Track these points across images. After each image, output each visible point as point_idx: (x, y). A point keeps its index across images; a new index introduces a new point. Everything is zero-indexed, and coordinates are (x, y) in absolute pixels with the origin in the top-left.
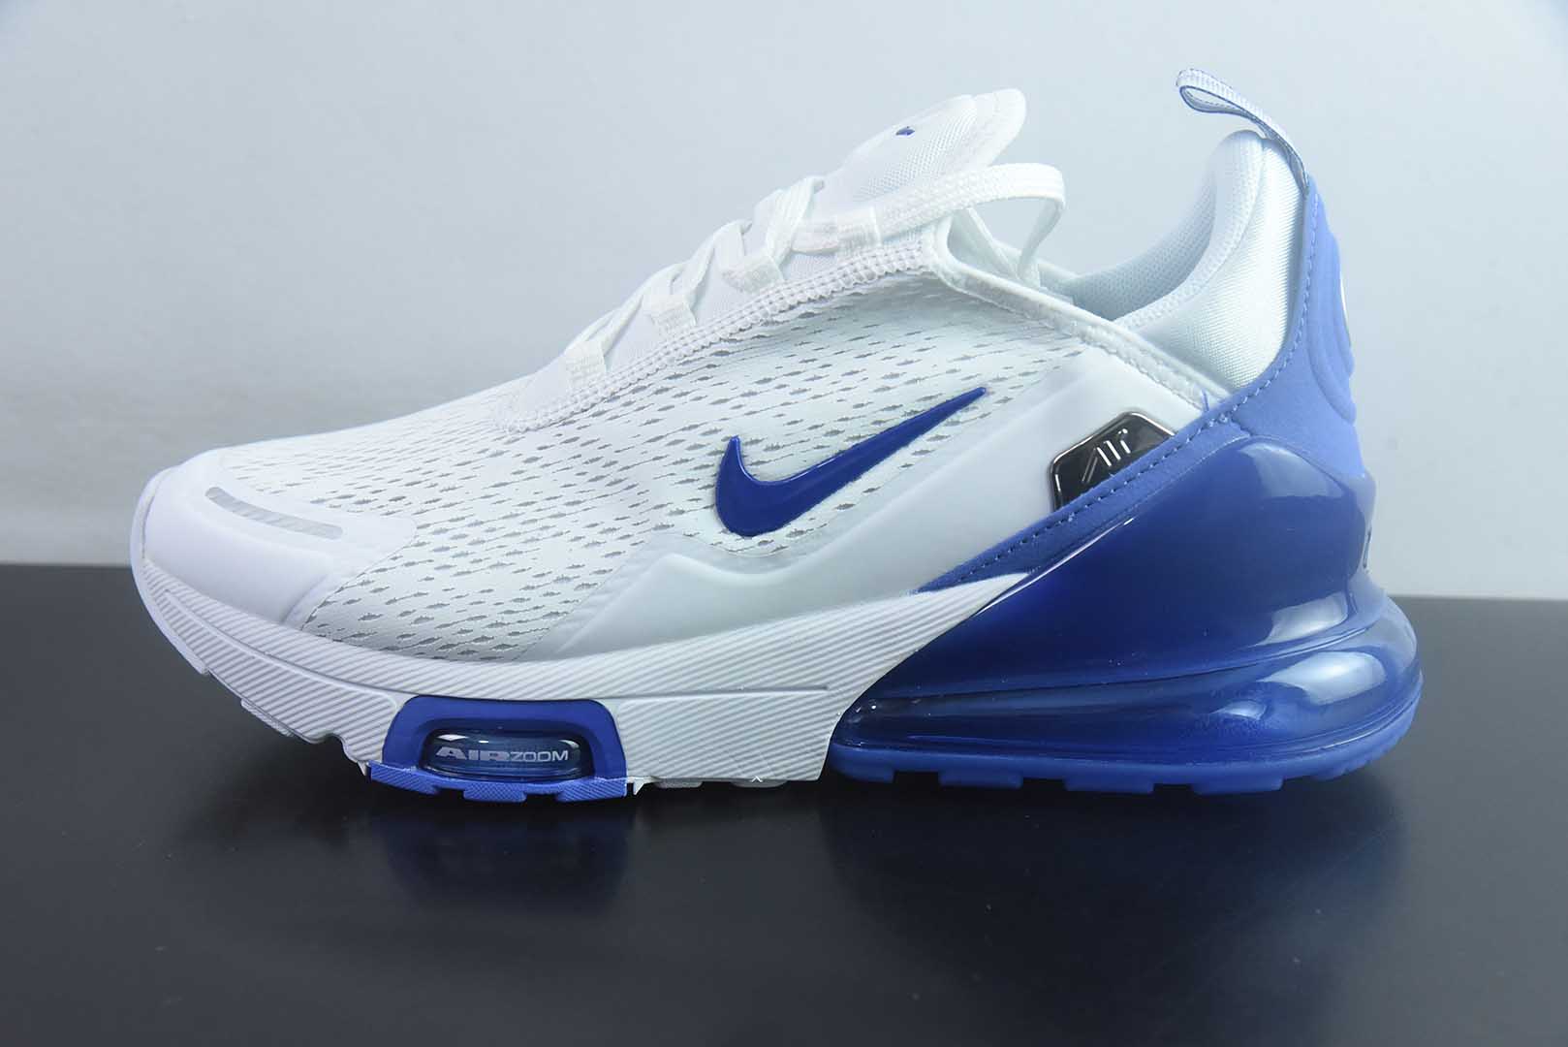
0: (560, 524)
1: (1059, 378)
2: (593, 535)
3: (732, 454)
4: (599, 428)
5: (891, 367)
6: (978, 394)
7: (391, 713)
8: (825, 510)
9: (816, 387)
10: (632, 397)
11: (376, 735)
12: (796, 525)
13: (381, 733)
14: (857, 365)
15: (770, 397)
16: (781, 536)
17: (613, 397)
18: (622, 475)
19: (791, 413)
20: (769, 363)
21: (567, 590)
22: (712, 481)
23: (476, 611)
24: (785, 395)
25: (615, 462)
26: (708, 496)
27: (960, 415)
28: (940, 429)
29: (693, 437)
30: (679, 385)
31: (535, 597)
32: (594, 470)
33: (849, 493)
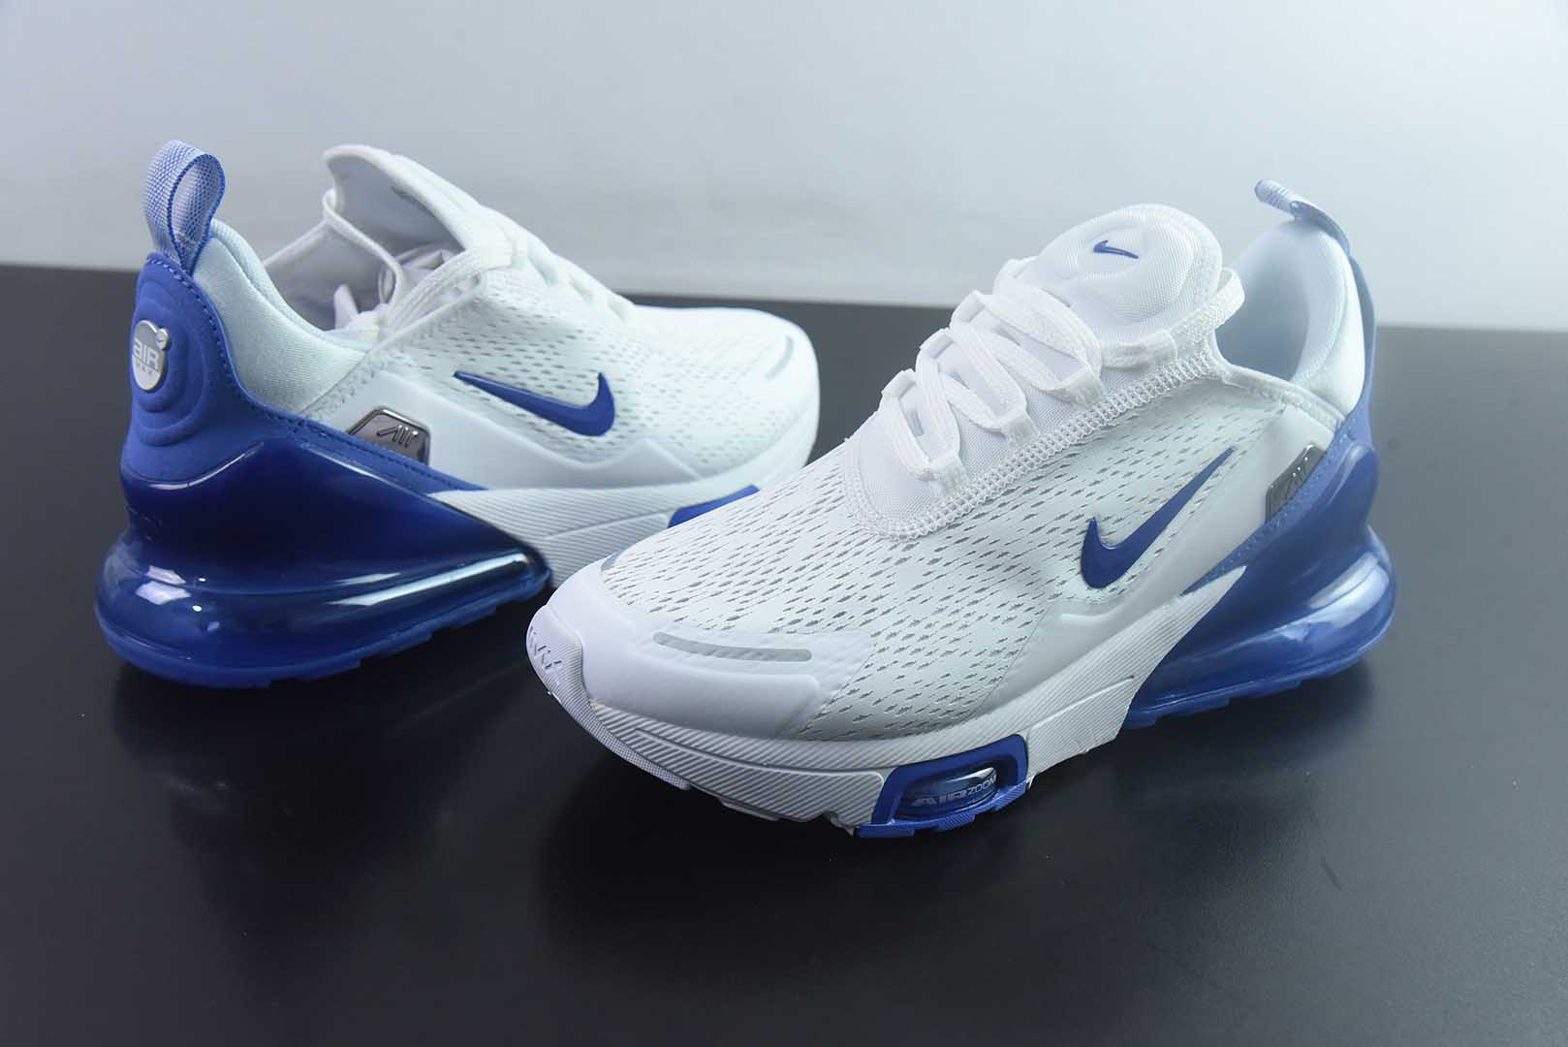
0: (979, 609)
1: (1273, 432)
2: (1005, 613)
3: (1092, 531)
4: (982, 527)
5: (1181, 444)
6: (1229, 452)
7: (880, 786)
8: (1148, 556)
9: (1140, 468)
10: (1005, 499)
11: (868, 804)
12: (1131, 572)
13: (872, 802)
14: (1160, 446)
15: (1110, 483)
16: (1123, 582)
17: (989, 501)
18: (1014, 562)
19: (1128, 492)
20: (1103, 457)
21: (1002, 660)
22: (1079, 554)
23: (942, 693)
24: (1119, 479)
25: (1007, 553)
26: (1077, 566)
27: (1222, 469)
28: (1210, 482)
29: (1065, 523)
30: (1043, 485)
31: (980, 671)
32: (991, 560)
33: (1160, 542)
